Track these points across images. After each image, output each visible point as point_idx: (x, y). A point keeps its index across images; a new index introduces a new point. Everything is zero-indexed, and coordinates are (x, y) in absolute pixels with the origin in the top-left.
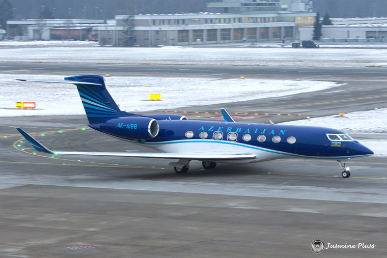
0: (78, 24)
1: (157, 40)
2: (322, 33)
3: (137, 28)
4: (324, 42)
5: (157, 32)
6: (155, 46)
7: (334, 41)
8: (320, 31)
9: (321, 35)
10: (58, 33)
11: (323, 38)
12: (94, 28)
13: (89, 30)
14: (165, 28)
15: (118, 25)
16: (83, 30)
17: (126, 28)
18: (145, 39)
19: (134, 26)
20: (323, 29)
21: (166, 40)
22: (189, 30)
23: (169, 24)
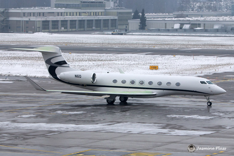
3: (11, 19)
5: (28, 22)
8: (145, 23)
11: (147, 28)
14: (32, 19)
17: (2, 19)
18: (17, 27)
19: (9, 17)
21: (35, 27)
22: (49, 21)
23: (34, 16)
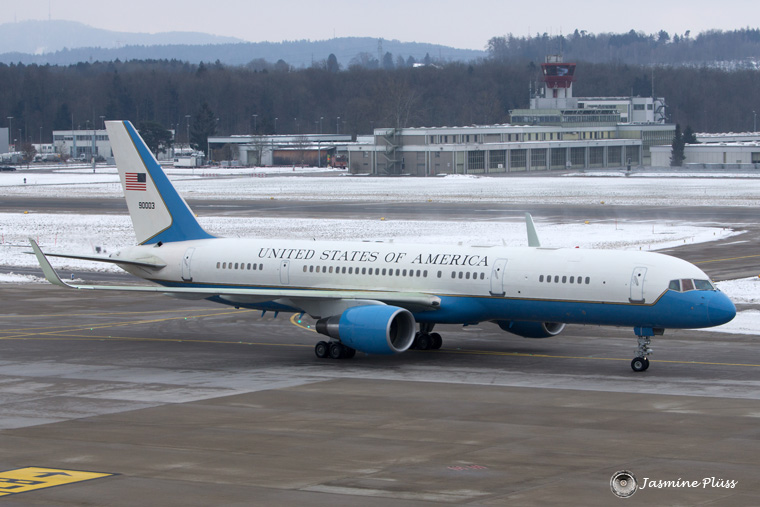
0: (316, 143)
1: (437, 166)
2: (685, 155)
3: (406, 148)
4: (688, 168)
5: (437, 154)
6: (434, 175)
7: (704, 167)
8: (682, 153)
9: (684, 158)
10: (285, 155)
11: (686, 162)
12: (339, 149)
13: (332, 151)
14: (448, 147)
15: (377, 144)
16: (322, 150)
17: (390, 149)
18: (418, 165)
19: (402, 145)
20: (685, 150)
21: (451, 165)
22: (484, 151)
23: (454, 141)
